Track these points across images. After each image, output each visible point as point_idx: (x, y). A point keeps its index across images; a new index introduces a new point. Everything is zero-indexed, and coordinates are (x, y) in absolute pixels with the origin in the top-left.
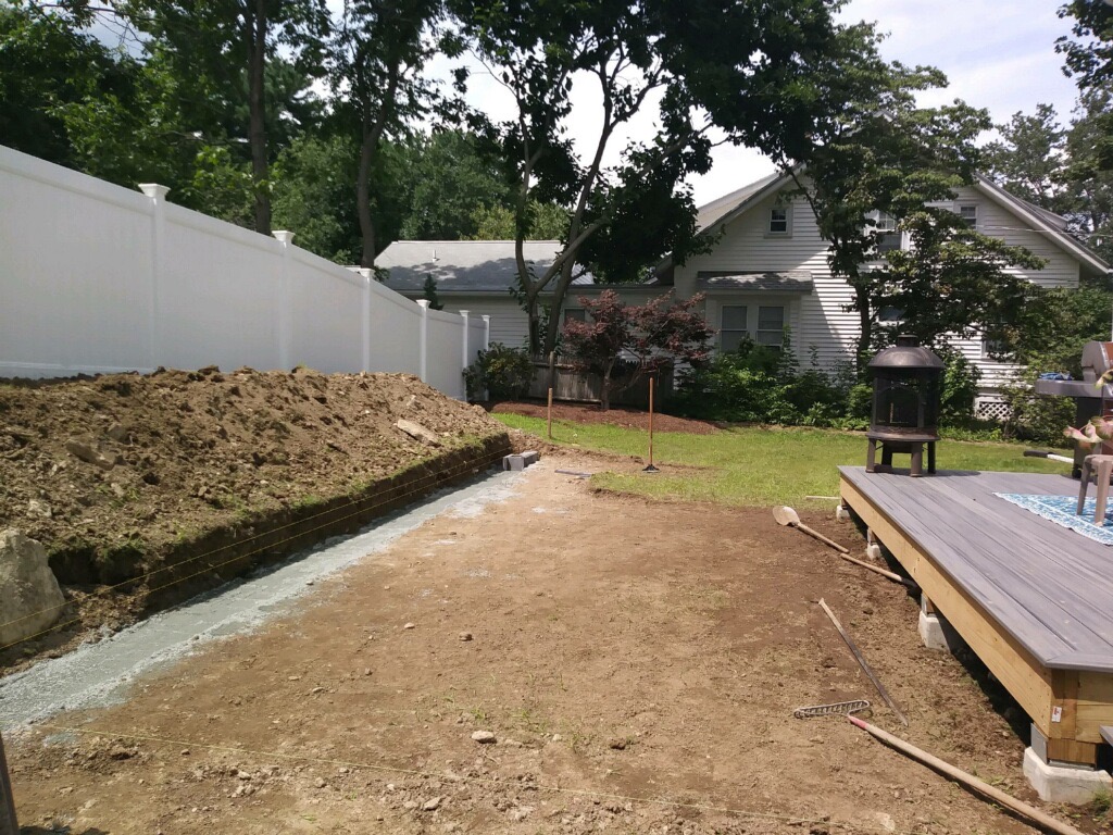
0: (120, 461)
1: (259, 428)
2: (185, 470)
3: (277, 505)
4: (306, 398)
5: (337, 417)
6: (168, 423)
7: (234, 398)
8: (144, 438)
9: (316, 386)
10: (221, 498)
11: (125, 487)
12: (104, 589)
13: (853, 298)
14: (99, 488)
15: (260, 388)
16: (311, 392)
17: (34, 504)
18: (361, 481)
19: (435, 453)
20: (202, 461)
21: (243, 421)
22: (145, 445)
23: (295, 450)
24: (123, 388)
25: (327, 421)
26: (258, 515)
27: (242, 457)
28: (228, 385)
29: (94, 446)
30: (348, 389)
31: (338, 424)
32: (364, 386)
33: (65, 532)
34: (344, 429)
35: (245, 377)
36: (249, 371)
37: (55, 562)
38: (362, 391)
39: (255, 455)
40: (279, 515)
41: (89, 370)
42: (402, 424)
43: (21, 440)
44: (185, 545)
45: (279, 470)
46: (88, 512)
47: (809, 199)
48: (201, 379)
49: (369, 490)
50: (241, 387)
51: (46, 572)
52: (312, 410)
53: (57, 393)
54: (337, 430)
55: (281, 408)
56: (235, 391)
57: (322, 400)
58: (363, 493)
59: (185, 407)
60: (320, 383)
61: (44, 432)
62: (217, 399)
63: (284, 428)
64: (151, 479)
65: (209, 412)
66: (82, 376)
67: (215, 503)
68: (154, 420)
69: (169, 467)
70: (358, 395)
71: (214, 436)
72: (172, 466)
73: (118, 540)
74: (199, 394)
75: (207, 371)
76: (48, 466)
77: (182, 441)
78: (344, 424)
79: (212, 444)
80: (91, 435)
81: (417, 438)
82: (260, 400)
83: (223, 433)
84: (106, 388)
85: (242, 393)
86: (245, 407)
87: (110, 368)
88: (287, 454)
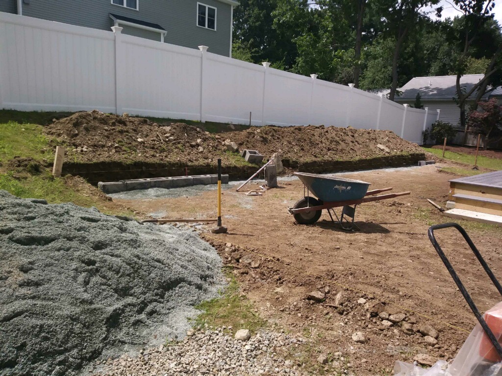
0: (296, 145)
1: (331, 142)
2: (310, 149)
3: (330, 159)
4: (348, 135)
5: (356, 141)
6: (308, 138)
7: (326, 134)
8: (302, 140)
9: (352, 132)
10: (317, 155)
11: (297, 150)
12: (290, 168)
14: (292, 149)
15: (334, 131)
16: (350, 133)
17: (280, 150)
18: (357, 158)
19: (387, 155)
20: (315, 147)
21: (327, 140)
22: (302, 142)
23: (340, 148)
24: (299, 129)
25: (353, 142)
26: (325, 160)
27: (325, 148)
28: (325, 130)
29: (292, 141)
30: (363, 134)
31: (356, 143)
32: (369, 133)
33: (285, 156)
34: (358, 145)
35: (331, 128)
36: (333, 127)
37: (283, 161)
38: (368, 134)
39: (328, 148)
40: (330, 161)
41: (293, 125)
42: (379, 146)
43: (278, 138)
44: (307, 163)
45: (334, 152)
46: (289, 154)
48: (318, 128)
49: (358, 161)
50: (329, 131)
51: (281, 163)
52: (349, 139)
53: (285, 129)
54: (355, 145)
55: (339, 137)
56: (327, 132)
57: (353, 136)
58: (357, 161)
59: (313, 135)
60: (354, 132)
61: (283, 137)
62: (321, 133)
63: (339, 142)
64: (303, 149)
65: (319, 136)
66: (291, 126)
67: (315, 156)
68: (305, 137)
69: (307, 147)
70: (366, 136)
71: (319, 142)
72: (308, 147)
73: (294, 159)
74: (317, 132)
75: (321, 126)
76: (283, 144)
77: (311, 142)
78: (358, 144)
79: (318, 144)
80: (291, 138)
81: (383, 150)
82: (334, 135)
83: (321, 142)
84: (296, 129)
85: (329, 132)
86: (329, 136)
87: (297, 125)
88: (338, 149)
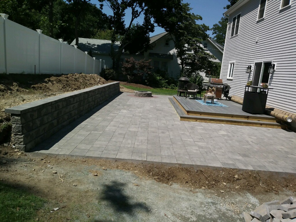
13: (181, 62)
47: (174, 41)
